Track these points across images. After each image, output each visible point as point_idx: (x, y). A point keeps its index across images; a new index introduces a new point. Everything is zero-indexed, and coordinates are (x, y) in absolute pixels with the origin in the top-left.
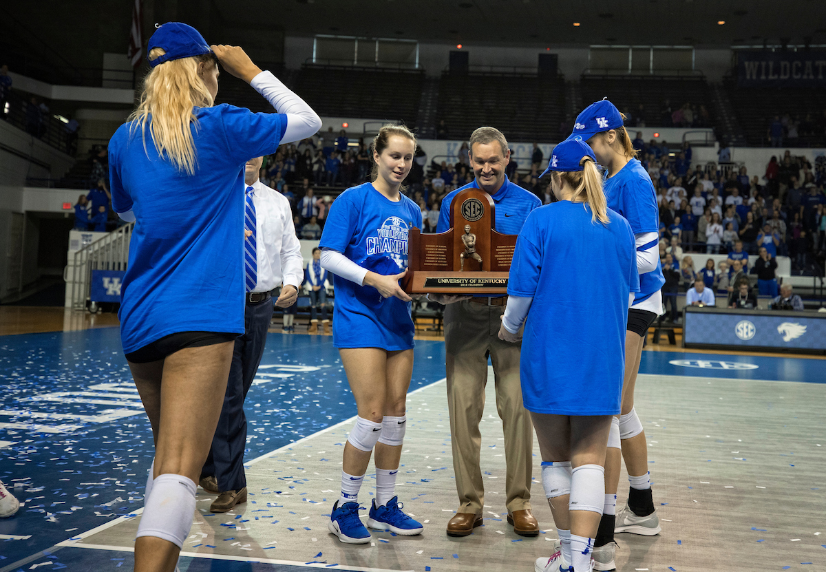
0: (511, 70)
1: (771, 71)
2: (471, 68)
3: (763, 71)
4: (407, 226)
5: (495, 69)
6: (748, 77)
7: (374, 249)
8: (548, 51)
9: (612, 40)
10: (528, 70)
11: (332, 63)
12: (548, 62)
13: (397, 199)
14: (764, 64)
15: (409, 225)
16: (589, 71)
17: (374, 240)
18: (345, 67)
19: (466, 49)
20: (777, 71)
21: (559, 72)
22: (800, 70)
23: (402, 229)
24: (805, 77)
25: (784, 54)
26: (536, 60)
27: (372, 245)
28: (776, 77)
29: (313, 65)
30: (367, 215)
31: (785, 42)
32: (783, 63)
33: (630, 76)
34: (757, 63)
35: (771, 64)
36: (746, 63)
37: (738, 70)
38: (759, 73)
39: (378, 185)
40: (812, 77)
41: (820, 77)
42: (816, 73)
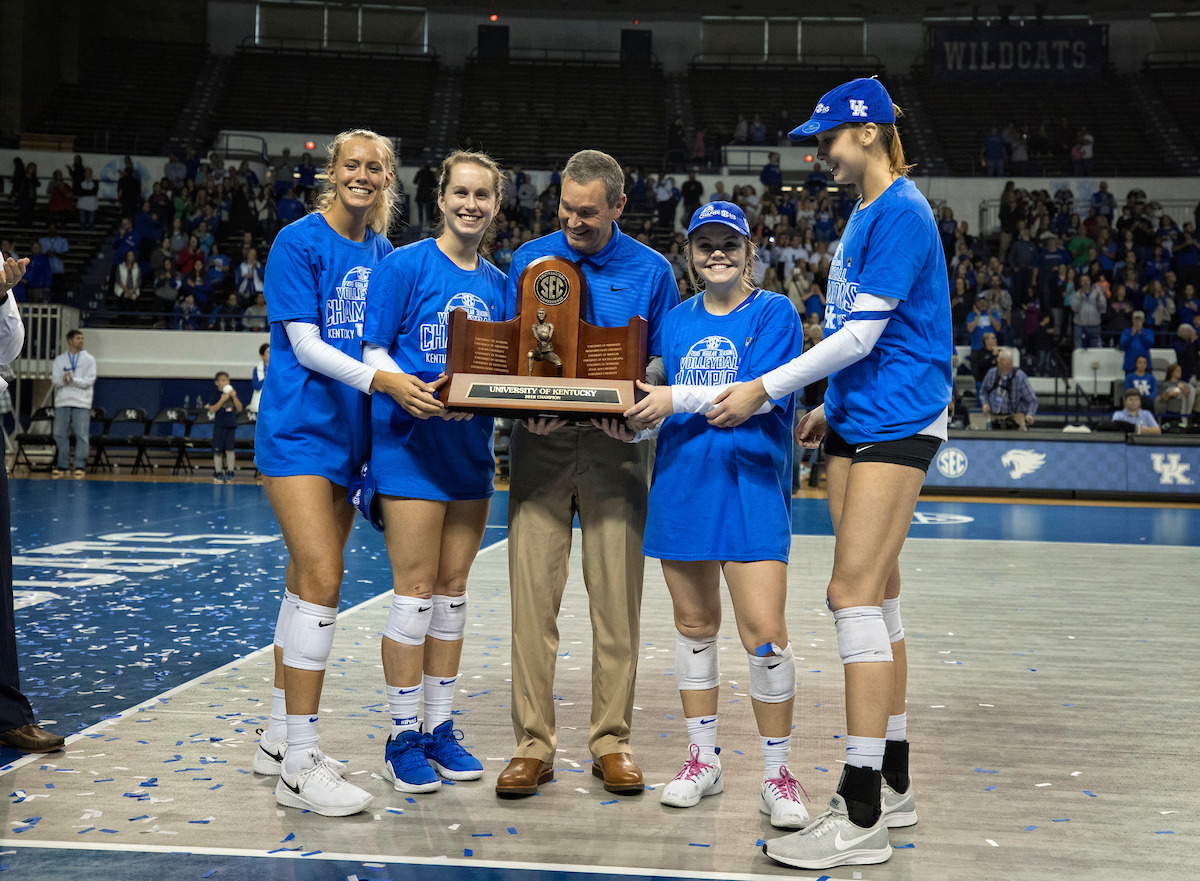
0: (578, 56)
1: (985, 57)
2: (513, 53)
3: (973, 57)
4: (486, 308)
5: (552, 55)
6: (950, 66)
7: (432, 342)
8: (637, 26)
9: (736, 9)
10: (604, 57)
11: (286, 45)
12: (637, 44)
13: (471, 267)
14: (973, 45)
15: (490, 305)
16: (701, 58)
17: (433, 329)
18: (308, 51)
19: (505, 22)
20: (994, 56)
21: (654, 58)
22: (1030, 55)
23: (478, 311)
24: (1037, 66)
25: (1005, 30)
26: (616, 41)
27: (429, 336)
28: (992, 66)
29: (256, 47)
30: (422, 292)
31: (1006, 11)
32: (1003, 45)
33: (767, 65)
34: (963, 45)
35: (985, 45)
36: (947, 45)
37: (935, 55)
38: (966, 61)
39: (445, 243)
40: (1047, 66)
41: (1060, 66)
42: (1053, 60)
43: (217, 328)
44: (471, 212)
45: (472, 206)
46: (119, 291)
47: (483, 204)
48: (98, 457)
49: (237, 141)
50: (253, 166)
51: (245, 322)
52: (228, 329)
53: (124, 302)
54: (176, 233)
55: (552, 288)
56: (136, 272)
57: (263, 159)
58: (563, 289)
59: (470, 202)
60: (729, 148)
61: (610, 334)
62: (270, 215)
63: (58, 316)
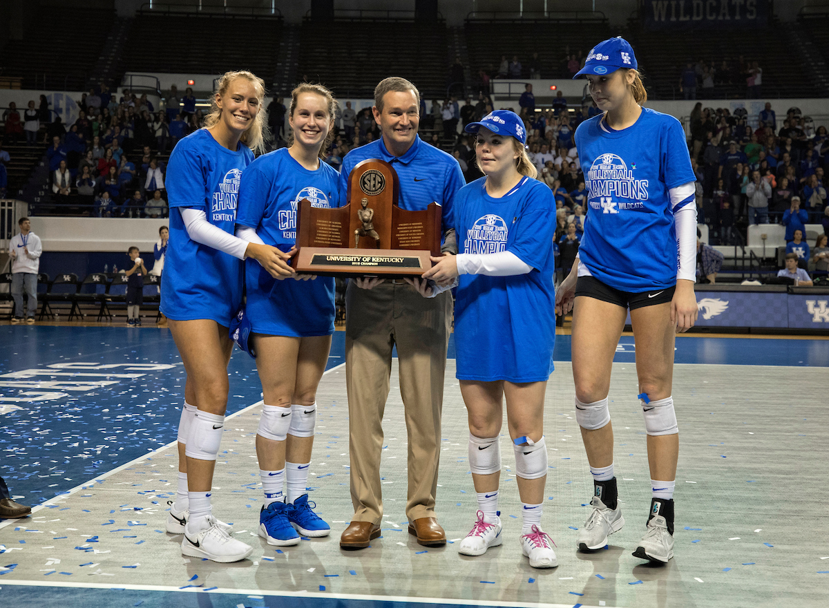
0: (384, 14)
1: (682, 12)
2: (337, 13)
3: (673, 11)
4: (326, 198)
5: (365, 14)
6: (656, 19)
7: (287, 223)
10: (402, 15)
11: (171, 10)
13: (315, 167)
14: (673, 4)
15: (329, 194)
16: (474, 15)
17: (287, 214)
18: (188, 14)
20: (688, 11)
21: (439, 16)
22: (715, 10)
23: (320, 200)
24: (720, 18)
26: (413, 2)
27: (285, 219)
28: (688, 18)
29: (150, 11)
30: (279, 187)
32: (695, 3)
33: (522, 19)
34: (666, 3)
35: (682, 3)
36: (654, 3)
37: (645, 11)
38: (668, 15)
39: (294, 151)
40: (728, 18)
41: (738, 17)
42: (732, 12)
43: (126, 216)
44: (312, 128)
45: (312, 124)
46: (56, 189)
47: (320, 122)
48: (43, 309)
49: (138, 80)
50: (150, 98)
51: (147, 211)
52: (135, 216)
53: (59, 197)
54: (96, 147)
55: (372, 183)
56: (67, 175)
57: (156, 92)
58: (381, 183)
59: (312, 121)
60: (494, 81)
61: (415, 215)
62: (164, 133)
63: (12, 208)
